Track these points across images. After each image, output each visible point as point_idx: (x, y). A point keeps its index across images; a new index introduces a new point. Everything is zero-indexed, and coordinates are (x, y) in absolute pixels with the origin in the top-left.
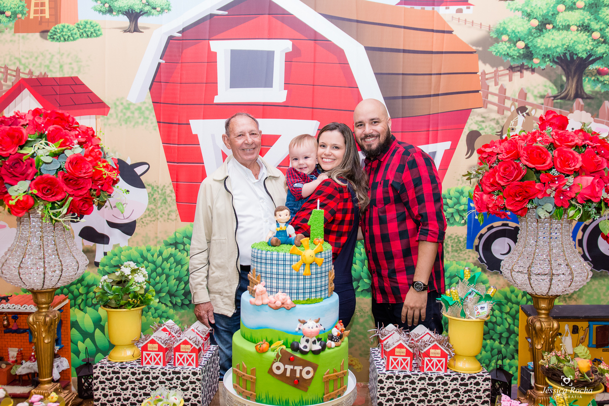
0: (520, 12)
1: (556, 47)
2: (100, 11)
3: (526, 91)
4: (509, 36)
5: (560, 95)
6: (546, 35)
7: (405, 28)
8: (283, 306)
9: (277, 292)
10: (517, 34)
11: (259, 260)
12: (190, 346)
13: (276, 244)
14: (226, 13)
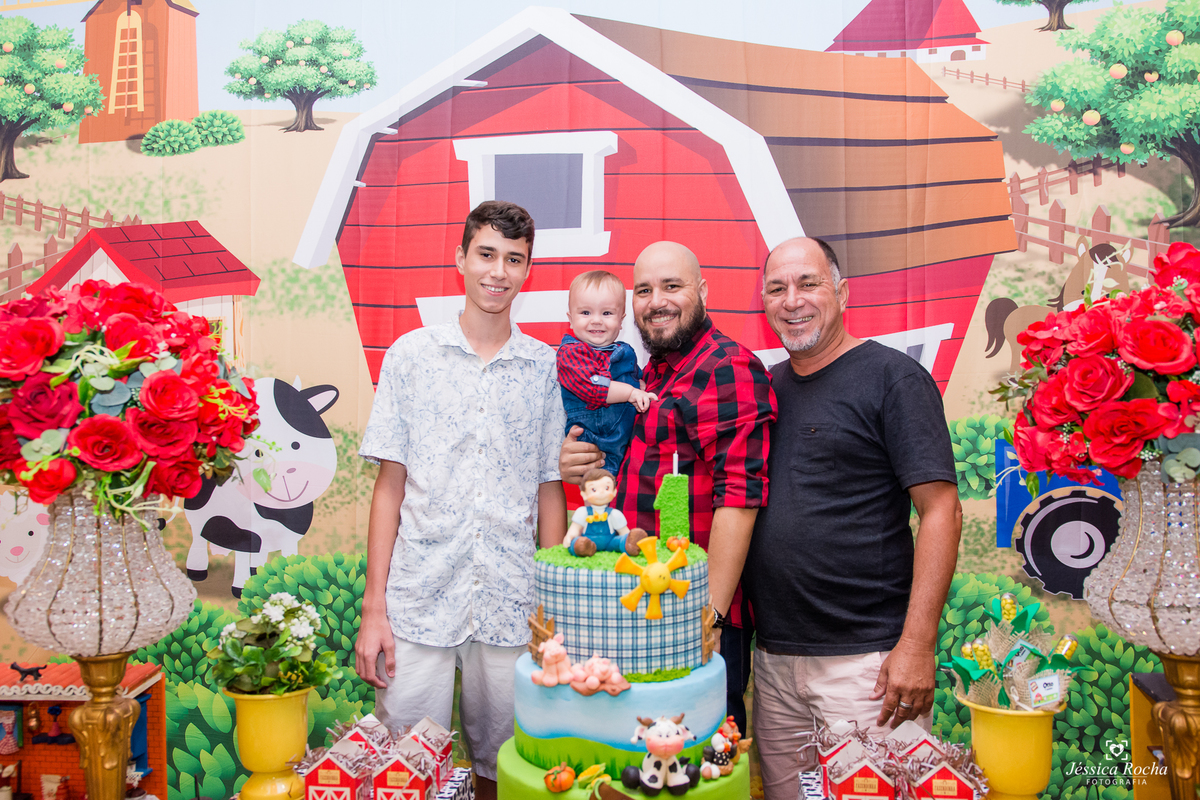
0: (1087, 51)
1: (1167, 119)
2: (241, 92)
3: (1109, 212)
4: (1065, 100)
5: (1183, 217)
6: (1146, 94)
7: (847, 95)
8: (603, 687)
9: (589, 657)
10: (1082, 95)
11: (550, 588)
12: (408, 774)
13: (586, 553)
14: (485, 83)
